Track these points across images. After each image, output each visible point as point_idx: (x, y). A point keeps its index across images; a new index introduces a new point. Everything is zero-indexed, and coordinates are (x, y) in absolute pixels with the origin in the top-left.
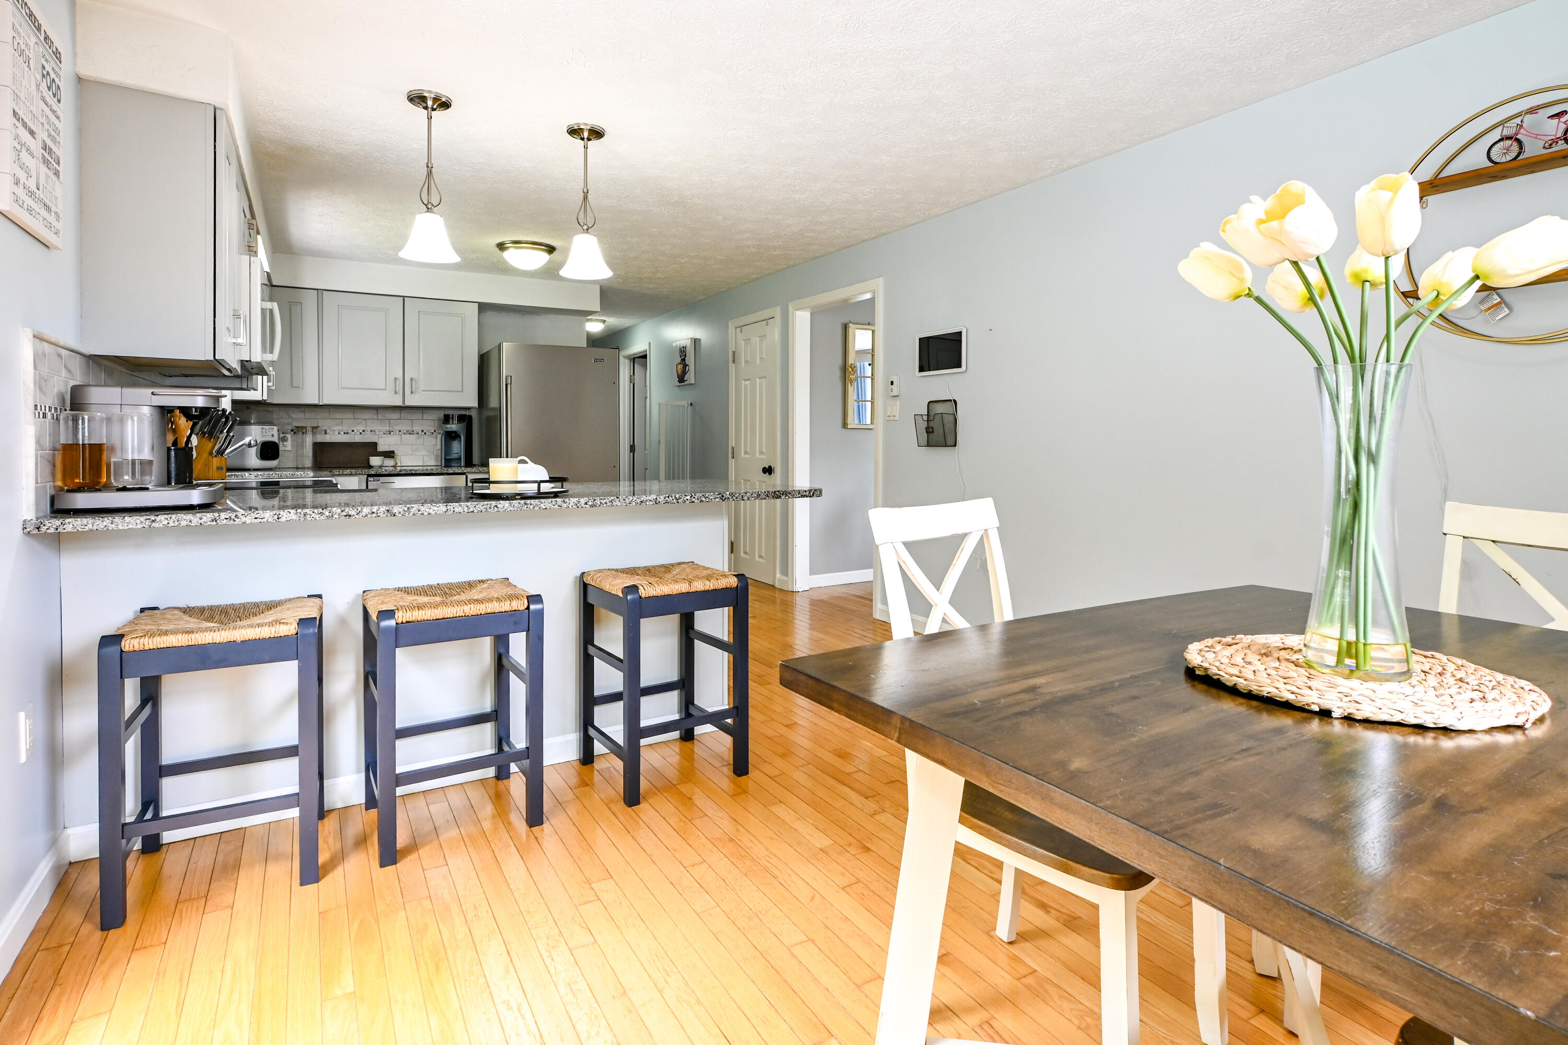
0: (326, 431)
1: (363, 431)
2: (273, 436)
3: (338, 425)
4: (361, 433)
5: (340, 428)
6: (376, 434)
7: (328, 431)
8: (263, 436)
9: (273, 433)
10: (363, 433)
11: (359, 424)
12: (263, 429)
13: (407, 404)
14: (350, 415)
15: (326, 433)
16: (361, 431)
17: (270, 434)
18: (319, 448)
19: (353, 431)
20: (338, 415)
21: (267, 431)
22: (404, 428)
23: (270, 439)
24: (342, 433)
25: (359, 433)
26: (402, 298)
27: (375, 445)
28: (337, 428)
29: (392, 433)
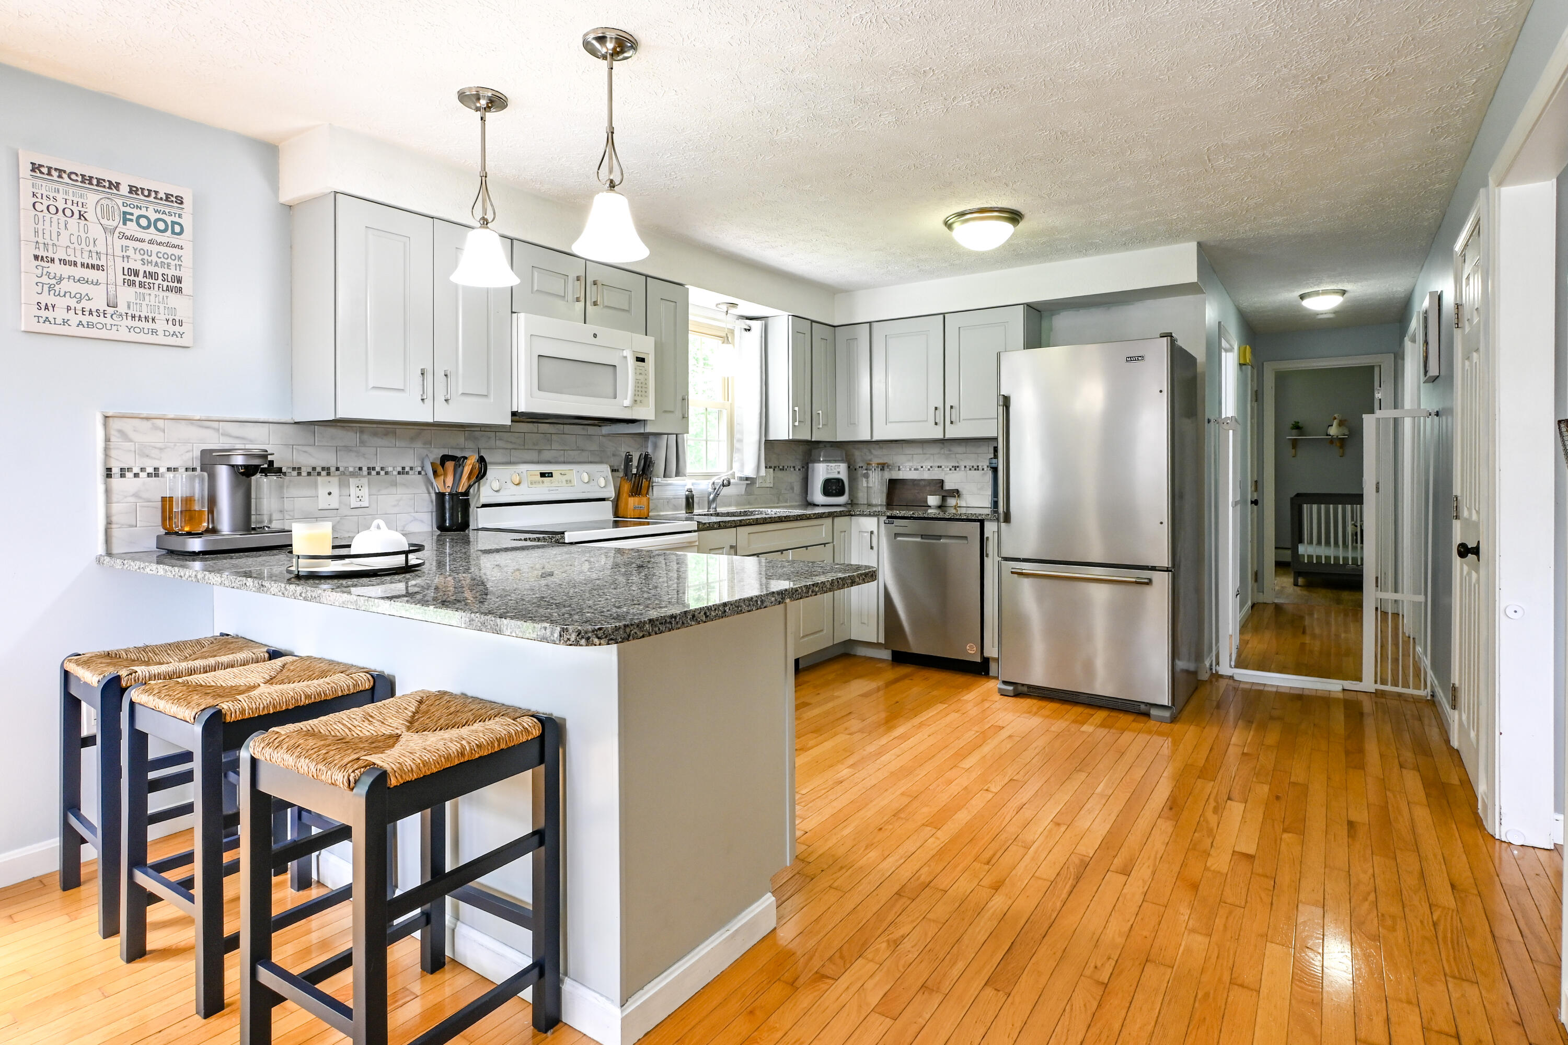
0: (899, 467)
1: (931, 467)
2: (839, 473)
3: (909, 461)
4: (929, 470)
5: (911, 464)
6: (943, 470)
7: (901, 467)
8: (828, 473)
9: (839, 470)
10: (931, 469)
11: (927, 459)
12: (828, 466)
13: (947, 436)
14: (919, 451)
15: (899, 470)
16: (929, 467)
17: (836, 471)
18: (893, 485)
19: (922, 467)
20: (909, 450)
21: (833, 468)
22: (969, 463)
23: (836, 476)
24: (913, 469)
25: (927, 469)
26: (942, 316)
27: (942, 482)
28: (909, 464)
29: (957, 469)
